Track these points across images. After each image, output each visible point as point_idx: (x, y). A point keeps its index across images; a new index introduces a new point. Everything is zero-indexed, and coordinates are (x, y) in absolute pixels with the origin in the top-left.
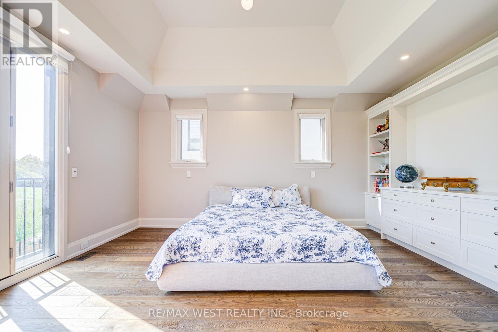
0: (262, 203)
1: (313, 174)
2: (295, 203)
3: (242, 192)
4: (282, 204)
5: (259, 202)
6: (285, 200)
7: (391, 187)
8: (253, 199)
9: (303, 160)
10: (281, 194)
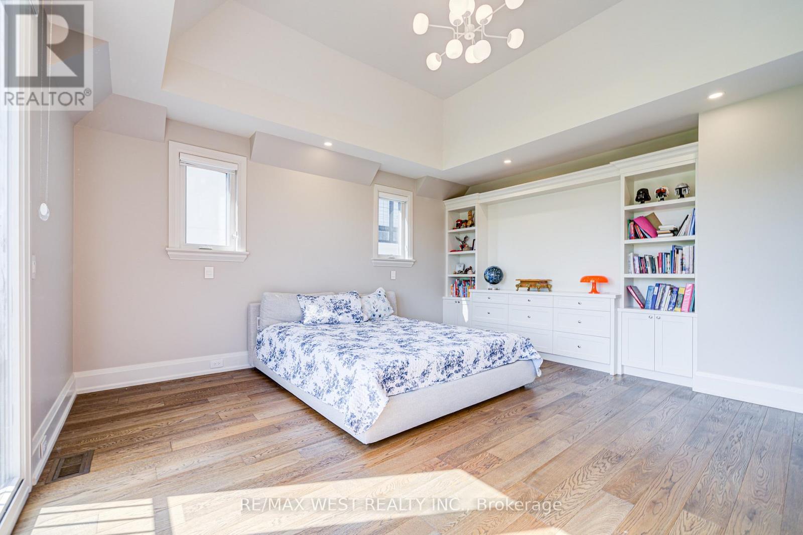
0: (353, 316)
1: (393, 274)
2: (388, 313)
3: (320, 300)
4: (374, 315)
5: (350, 314)
6: (377, 311)
7: (478, 289)
8: (340, 311)
9: (382, 255)
10: (371, 303)
